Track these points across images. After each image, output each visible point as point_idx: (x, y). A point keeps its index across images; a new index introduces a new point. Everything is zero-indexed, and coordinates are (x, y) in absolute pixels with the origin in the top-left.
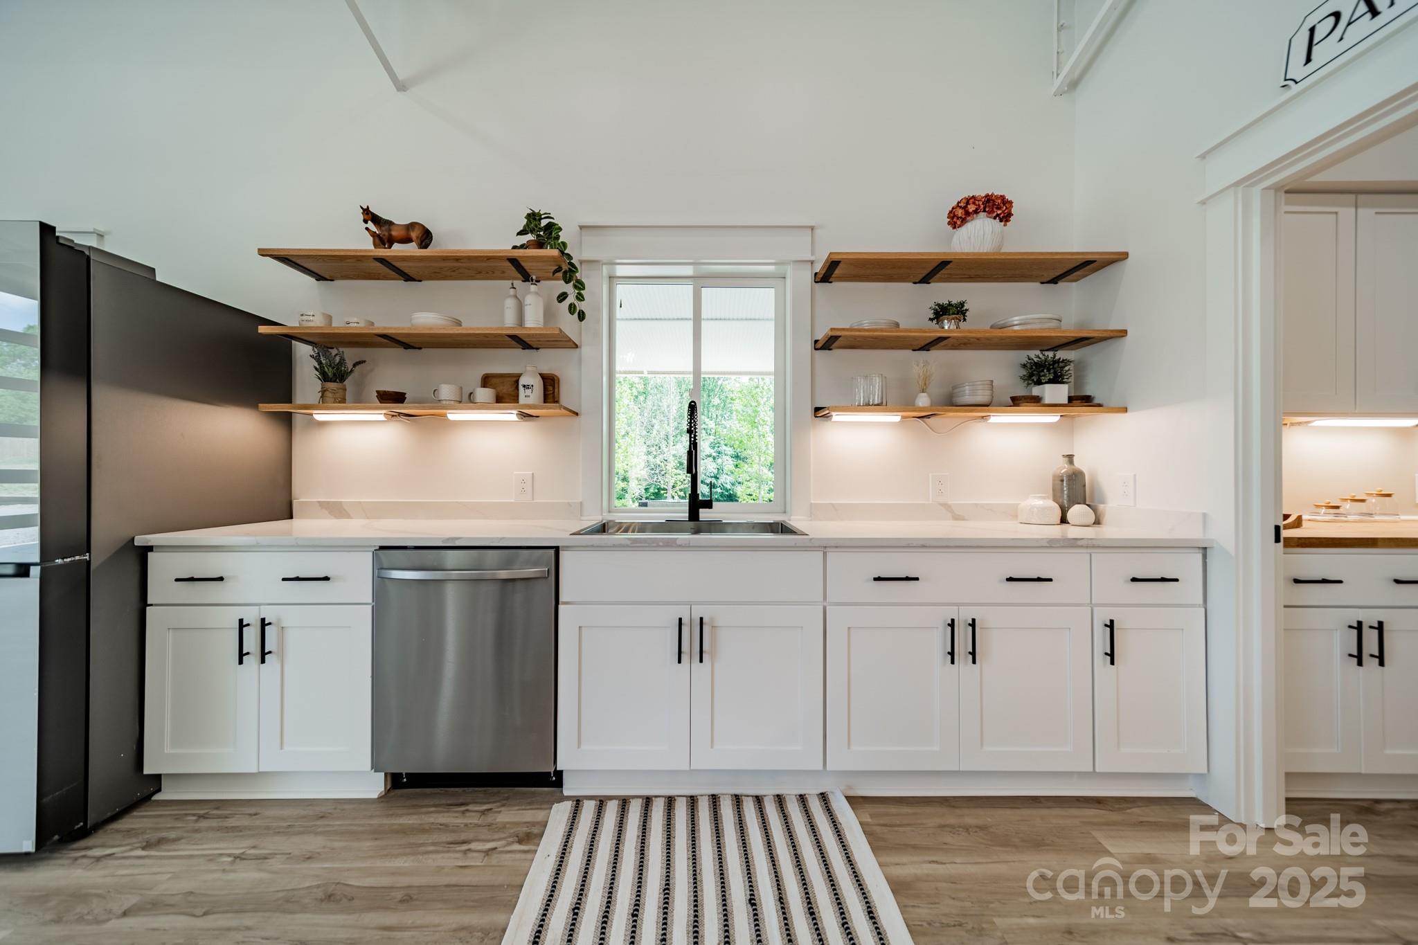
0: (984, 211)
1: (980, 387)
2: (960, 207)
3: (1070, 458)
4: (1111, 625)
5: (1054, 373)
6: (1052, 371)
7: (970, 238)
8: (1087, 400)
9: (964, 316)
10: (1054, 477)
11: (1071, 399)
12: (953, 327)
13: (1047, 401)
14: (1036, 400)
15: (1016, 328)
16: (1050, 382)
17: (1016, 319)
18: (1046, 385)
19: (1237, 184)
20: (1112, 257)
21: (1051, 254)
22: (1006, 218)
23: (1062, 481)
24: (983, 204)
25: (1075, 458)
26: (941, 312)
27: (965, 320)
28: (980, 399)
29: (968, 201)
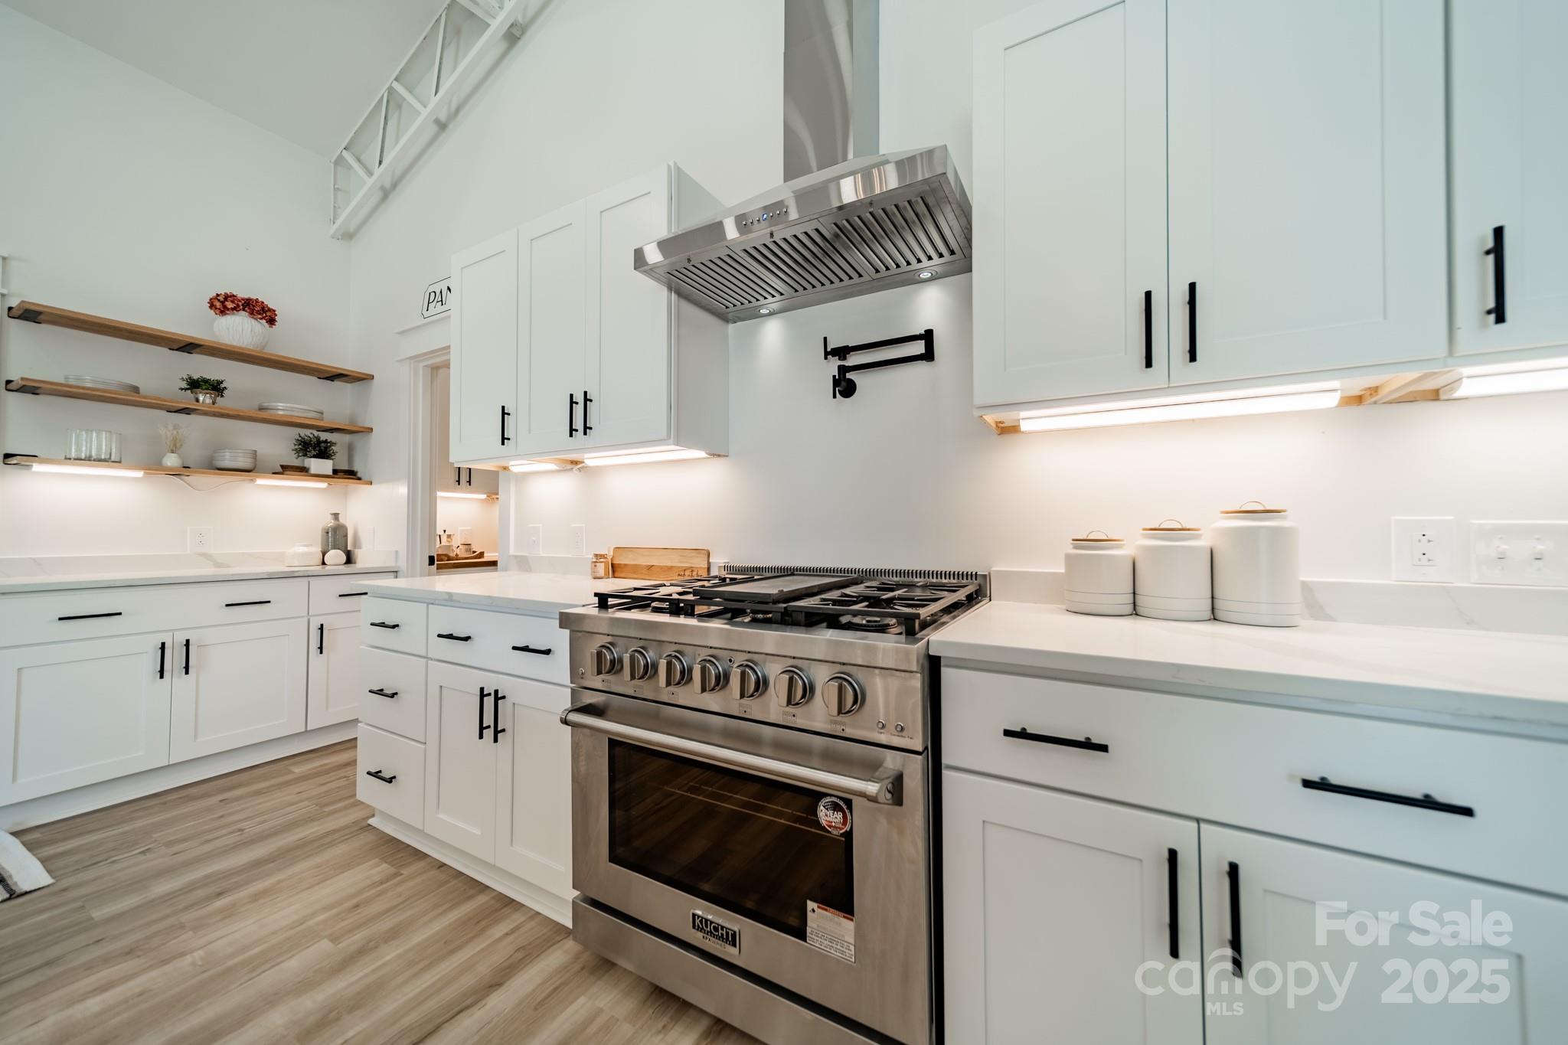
0: (244, 310)
1: (240, 455)
2: (219, 300)
3: (336, 516)
4: (321, 628)
5: (322, 451)
6: (318, 449)
7: (228, 329)
8: (351, 474)
9: (222, 393)
10: (323, 529)
11: (335, 472)
12: (208, 401)
13: (312, 471)
14: (303, 470)
15: (281, 413)
16: (315, 456)
17: (281, 405)
18: (312, 459)
19: (411, 358)
20: (360, 376)
21: (307, 362)
22: (272, 321)
23: (328, 533)
24: (243, 305)
25: (340, 516)
26: (194, 385)
27: (222, 396)
28: (239, 465)
29: (227, 297)
